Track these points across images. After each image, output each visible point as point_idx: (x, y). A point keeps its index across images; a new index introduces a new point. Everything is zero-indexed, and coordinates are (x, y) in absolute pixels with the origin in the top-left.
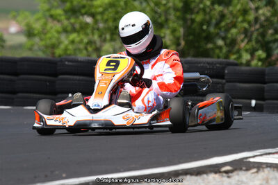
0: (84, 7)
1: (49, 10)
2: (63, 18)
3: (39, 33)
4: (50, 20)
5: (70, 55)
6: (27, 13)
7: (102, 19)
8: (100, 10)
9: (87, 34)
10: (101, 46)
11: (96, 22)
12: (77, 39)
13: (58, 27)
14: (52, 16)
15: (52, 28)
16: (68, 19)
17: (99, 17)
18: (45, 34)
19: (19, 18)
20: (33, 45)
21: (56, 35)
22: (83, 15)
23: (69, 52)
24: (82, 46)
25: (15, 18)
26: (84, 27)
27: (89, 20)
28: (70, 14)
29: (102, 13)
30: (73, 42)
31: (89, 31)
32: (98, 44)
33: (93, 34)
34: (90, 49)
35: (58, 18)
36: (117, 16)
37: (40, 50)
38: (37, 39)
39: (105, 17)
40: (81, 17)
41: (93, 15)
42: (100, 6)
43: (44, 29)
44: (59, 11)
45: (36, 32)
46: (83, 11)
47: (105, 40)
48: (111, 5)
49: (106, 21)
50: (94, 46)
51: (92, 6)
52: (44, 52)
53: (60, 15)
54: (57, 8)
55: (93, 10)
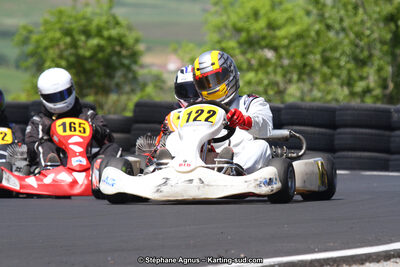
0: (264, 38)
1: (219, 42)
2: (237, 52)
6: (191, 45)
7: (288, 53)
8: (285, 42)
9: (267, 73)
10: (285, 89)
11: (280, 57)
12: (255, 80)
16: (244, 53)
17: (283, 52)
19: (180, 52)
22: (262, 48)
24: (261, 89)
25: (175, 51)
26: (264, 64)
27: (269, 54)
28: (245, 47)
29: (287, 47)
30: (249, 83)
31: (270, 69)
32: (282, 86)
33: (275, 72)
34: (271, 92)
35: (231, 52)
36: (306, 50)
39: (291, 51)
40: (260, 51)
41: (275, 49)
42: (285, 38)
44: (232, 44)
46: (263, 43)
47: (290, 81)
48: (300, 36)
49: (292, 57)
50: (276, 89)
51: (275, 37)
53: (233, 49)
54: (230, 38)
55: (276, 43)
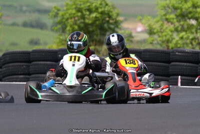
0: (190, 13)
1: (165, 15)
2: (175, 20)
3: (157, 32)
4: (166, 22)
5: (179, 47)
6: (149, 17)
9: (192, 33)
12: (185, 36)
13: (172, 27)
14: (167, 19)
15: (167, 28)
16: (179, 21)
18: (162, 32)
19: (144, 21)
20: (153, 40)
21: (170, 33)
22: (190, 19)
23: (179, 46)
24: (188, 41)
25: (141, 20)
27: (193, 22)
28: (180, 18)
30: (182, 38)
31: (193, 30)
33: (197, 33)
34: (194, 43)
35: (172, 20)
37: (158, 43)
38: (156, 36)
40: (188, 20)
41: (197, 19)
43: (161, 29)
44: (172, 16)
45: (155, 31)
46: (190, 16)
50: (197, 41)
51: (196, 12)
52: (161, 45)
53: (173, 19)
54: (171, 13)
55: (197, 16)
